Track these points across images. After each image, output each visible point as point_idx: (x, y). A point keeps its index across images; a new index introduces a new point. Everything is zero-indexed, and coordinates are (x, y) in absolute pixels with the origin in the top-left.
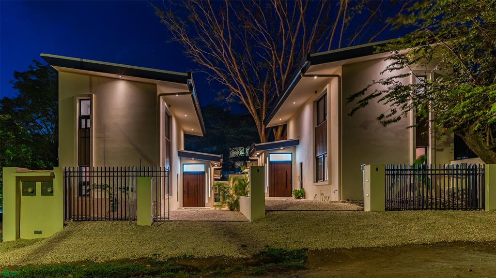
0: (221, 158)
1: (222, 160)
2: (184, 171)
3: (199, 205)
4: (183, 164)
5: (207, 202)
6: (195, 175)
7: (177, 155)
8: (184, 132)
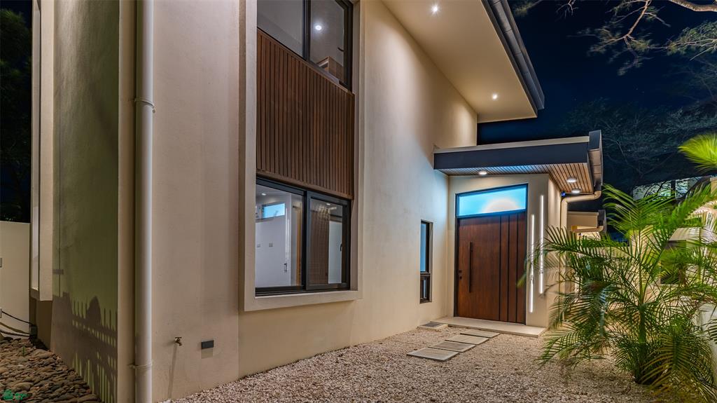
0: (594, 144)
1: (597, 154)
2: (461, 214)
3: (504, 314)
4: (458, 195)
5: (531, 309)
6: (493, 222)
7: (430, 167)
8: (475, 113)
